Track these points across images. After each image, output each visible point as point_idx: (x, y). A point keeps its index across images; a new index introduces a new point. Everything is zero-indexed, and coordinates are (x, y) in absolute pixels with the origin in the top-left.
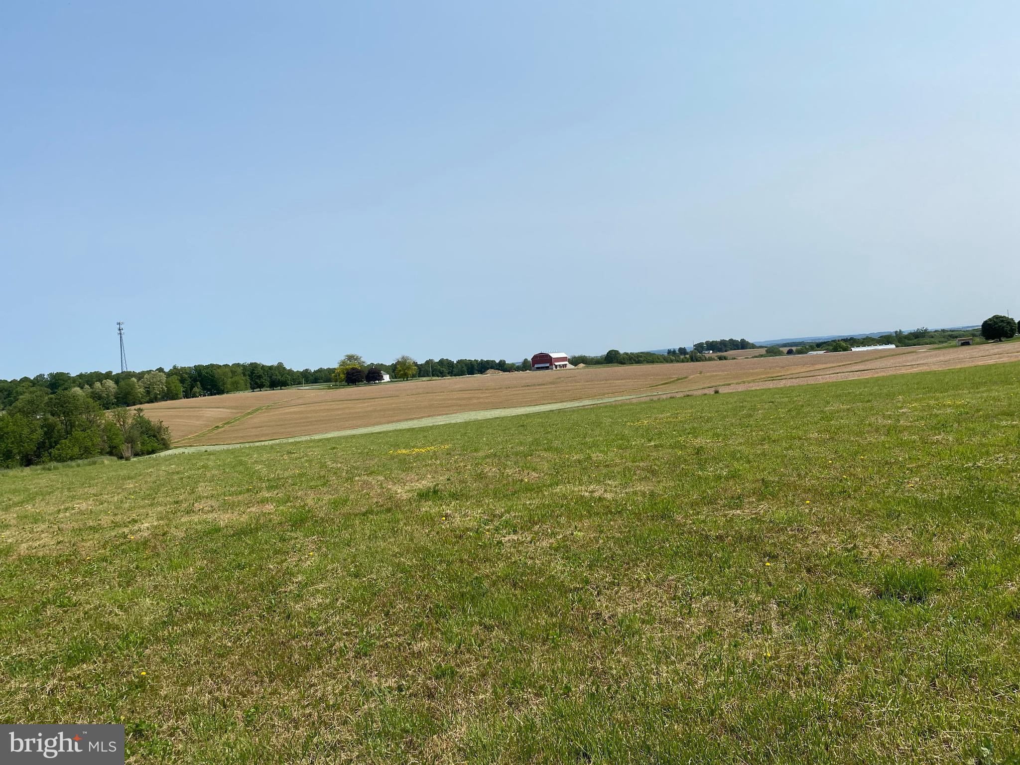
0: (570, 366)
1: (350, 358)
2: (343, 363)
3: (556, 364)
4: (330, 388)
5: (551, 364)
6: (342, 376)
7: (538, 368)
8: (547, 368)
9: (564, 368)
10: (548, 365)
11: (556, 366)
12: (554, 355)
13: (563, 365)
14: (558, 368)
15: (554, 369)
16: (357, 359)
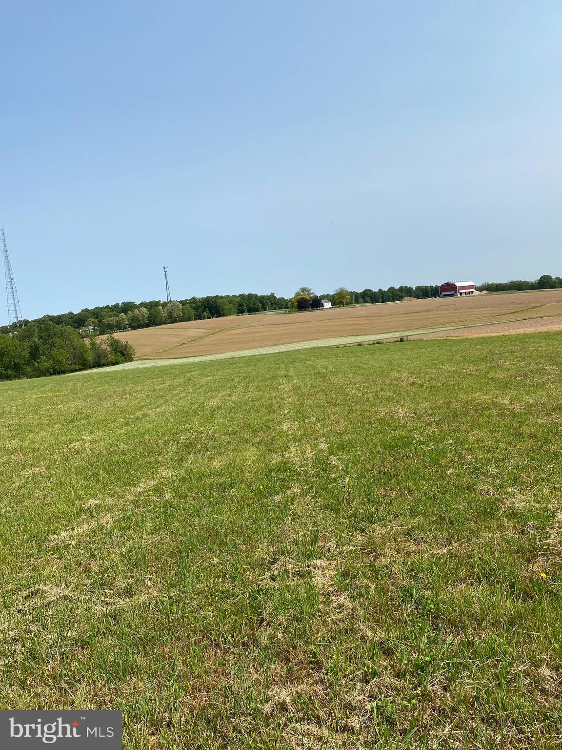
0: (476, 293)
1: (303, 290)
2: (298, 294)
3: (461, 291)
4: (285, 313)
5: (456, 292)
6: (296, 304)
7: (445, 296)
8: (452, 295)
9: (471, 295)
10: (453, 293)
11: (461, 294)
12: (458, 284)
13: (469, 292)
14: (464, 295)
15: (459, 295)
16: (308, 291)
